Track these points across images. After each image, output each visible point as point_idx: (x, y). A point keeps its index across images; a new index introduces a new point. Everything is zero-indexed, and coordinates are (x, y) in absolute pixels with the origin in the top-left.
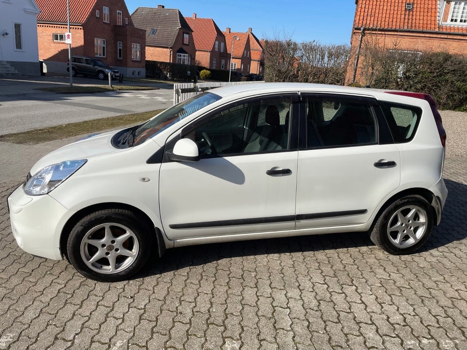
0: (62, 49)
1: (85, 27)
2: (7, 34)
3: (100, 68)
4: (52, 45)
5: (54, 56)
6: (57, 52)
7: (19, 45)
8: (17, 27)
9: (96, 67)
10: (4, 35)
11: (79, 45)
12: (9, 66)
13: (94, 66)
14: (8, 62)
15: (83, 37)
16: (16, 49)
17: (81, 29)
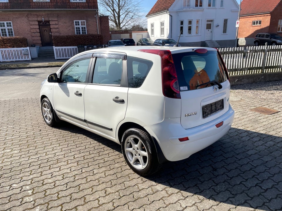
0: (256, 30)
1: (272, 14)
2: (218, 26)
3: (274, 40)
4: (251, 28)
5: (251, 35)
6: (253, 32)
7: (225, 31)
8: (226, 21)
9: (272, 39)
10: (217, 26)
11: (267, 26)
12: (216, 43)
13: (271, 38)
14: (216, 41)
15: (269, 20)
16: (222, 34)
17: (269, 15)
